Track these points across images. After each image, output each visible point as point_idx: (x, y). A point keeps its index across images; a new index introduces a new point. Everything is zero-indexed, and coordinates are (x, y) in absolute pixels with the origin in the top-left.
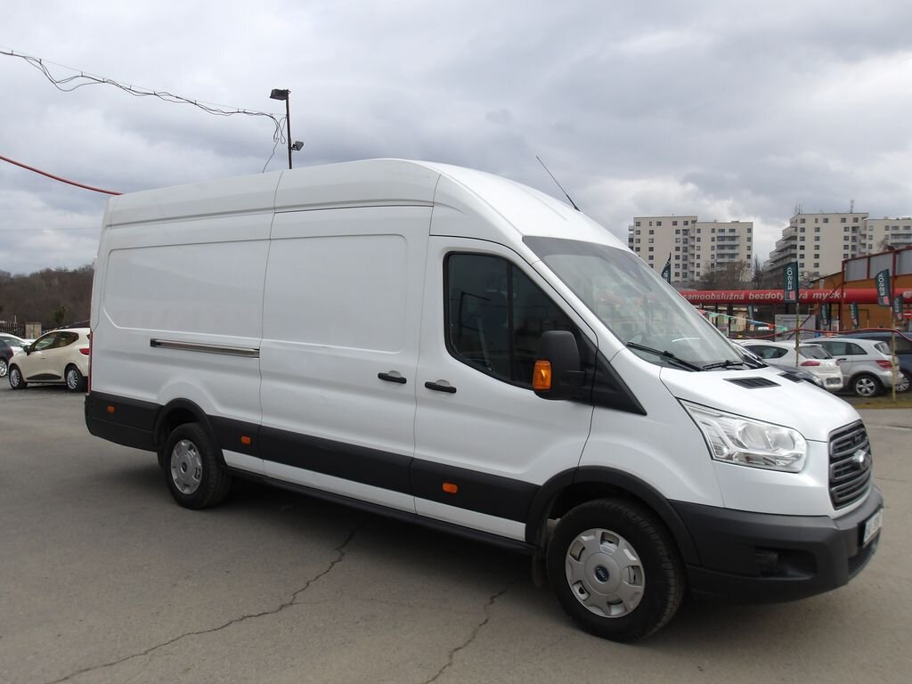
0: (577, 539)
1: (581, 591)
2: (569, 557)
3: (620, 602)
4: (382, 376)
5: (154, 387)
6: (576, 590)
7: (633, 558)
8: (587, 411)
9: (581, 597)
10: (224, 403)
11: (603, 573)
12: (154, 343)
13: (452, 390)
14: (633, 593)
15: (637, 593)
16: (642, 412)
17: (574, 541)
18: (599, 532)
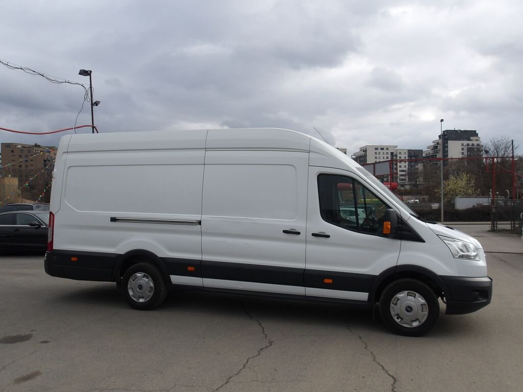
0: (396, 296)
1: (398, 318)
2: (392, 305)
3: (417, 320)
4: (285, 232)
5: (113, 245)
6: (395, 318)
7: (422, 301)
8: (398, 242)
9: (398, 321)
10: (172, 249)
11: (409, 309)
12: (113, 220)
13: (328, 236)
14: (424, 315)
15: (425, 315)
16: (423, 241)
17: (393, 298)
18: (406, 292)
